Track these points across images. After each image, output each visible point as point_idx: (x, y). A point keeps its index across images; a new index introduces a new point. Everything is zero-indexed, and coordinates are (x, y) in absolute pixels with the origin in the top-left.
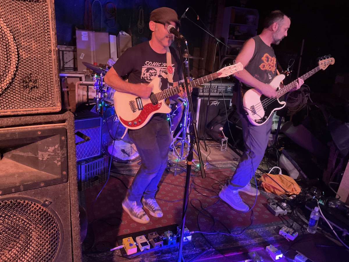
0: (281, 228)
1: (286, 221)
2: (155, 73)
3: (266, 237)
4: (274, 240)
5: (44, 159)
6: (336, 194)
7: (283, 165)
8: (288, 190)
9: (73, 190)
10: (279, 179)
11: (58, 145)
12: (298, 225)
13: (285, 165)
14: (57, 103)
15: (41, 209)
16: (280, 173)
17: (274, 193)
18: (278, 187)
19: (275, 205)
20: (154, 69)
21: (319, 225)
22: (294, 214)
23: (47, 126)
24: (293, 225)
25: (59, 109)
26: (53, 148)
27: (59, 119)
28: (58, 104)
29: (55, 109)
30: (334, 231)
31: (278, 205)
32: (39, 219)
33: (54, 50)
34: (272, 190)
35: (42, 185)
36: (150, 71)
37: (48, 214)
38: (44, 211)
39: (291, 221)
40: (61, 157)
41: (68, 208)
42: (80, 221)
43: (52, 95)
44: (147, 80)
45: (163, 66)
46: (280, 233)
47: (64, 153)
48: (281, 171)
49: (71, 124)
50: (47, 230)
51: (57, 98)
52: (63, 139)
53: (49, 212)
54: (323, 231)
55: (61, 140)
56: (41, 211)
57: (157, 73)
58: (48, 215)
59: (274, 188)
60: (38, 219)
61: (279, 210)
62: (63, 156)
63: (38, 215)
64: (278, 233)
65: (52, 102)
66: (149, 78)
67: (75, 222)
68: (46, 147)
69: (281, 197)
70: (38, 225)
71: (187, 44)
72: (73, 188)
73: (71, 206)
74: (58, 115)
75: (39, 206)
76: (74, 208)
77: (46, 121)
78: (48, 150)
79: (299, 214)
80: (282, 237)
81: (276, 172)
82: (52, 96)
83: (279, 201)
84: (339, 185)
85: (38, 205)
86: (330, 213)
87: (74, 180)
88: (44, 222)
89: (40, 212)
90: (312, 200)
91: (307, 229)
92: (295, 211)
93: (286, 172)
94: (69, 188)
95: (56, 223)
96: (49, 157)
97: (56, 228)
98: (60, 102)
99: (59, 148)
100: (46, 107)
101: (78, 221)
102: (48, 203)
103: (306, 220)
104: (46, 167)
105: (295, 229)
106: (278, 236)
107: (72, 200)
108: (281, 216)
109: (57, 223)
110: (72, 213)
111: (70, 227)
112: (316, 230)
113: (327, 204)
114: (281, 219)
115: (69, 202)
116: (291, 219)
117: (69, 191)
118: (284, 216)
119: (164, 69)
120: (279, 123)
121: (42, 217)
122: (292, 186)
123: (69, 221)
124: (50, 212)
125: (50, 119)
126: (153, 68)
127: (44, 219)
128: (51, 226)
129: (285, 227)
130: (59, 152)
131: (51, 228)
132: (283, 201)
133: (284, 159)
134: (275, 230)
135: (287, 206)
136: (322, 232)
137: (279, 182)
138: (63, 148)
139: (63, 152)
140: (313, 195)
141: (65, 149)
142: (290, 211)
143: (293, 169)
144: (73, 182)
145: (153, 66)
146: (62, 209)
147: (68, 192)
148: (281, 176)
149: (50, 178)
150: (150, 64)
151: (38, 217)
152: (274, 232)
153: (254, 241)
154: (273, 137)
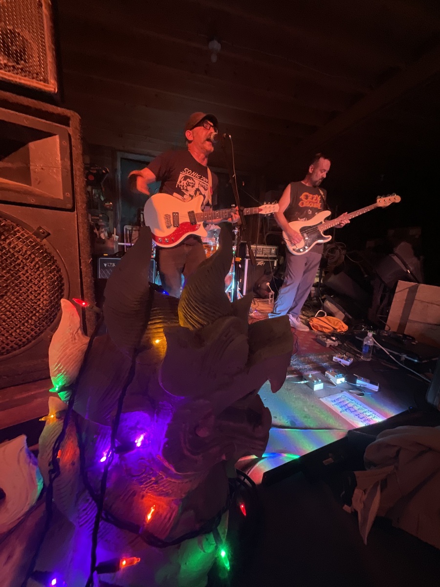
0: (332, 356)
1: (338, 350)
2: (193, 183)
3: (320, 363)
4: (329, 366)
6: (384, 325)
7: (328, 309)
8: (336, 327)
9: (82, 223)
10: (325, 319)
12: (351, 353)
13: (330, 309)
16: (326, 315)
17: (322, 331)
18: (326, 326)
19: (325, 338)
20: (193, 180)
21: (373, 353)
22: (345, 346)
24: (346, 353)
30: (391, 356)
31: (328, 338)
34: (320, 329)
36: (188, 180)
39: (343, 351)
44: (183, 189)
45: (203, 180)
46: (334, 360)
48: (326, 313)
57: (195, 186)
59: (322, 327)
61: (329, 342)
64: (331, 360)
66: (185, 188)
69: (329, 333)
79: (350, 346)
80: (336, 363)
81: (322, 315)
84: (387, 317)
85: (28, 232)
86: (383, 340)
91: (361, 357)
92: (345, 344)
93: (331, 314)
105: (349, 356)
106: (332, 362)
108: (333, 347)
113: (378, 334)
114: (332, 349)
116: (342, 349)
118: (335, 346)
119: (203, 183)
120: (320, 277)
122: (340, 324)
123: (77, 269)
126: (192, 178)
129: (338, 355)
132: (333, 335)
133: (328, 304)
134: (328, 358)
135: (336, 338)
137: (326, 321)
140: (361, 328)
142: (340, 344)
143: (338, 311)
144: (81, 211)
145: (192, 175)
148: (327, 317)
150: (189, 173)
152: (328, 359)
153: (307, 366)
154: (316, 290)
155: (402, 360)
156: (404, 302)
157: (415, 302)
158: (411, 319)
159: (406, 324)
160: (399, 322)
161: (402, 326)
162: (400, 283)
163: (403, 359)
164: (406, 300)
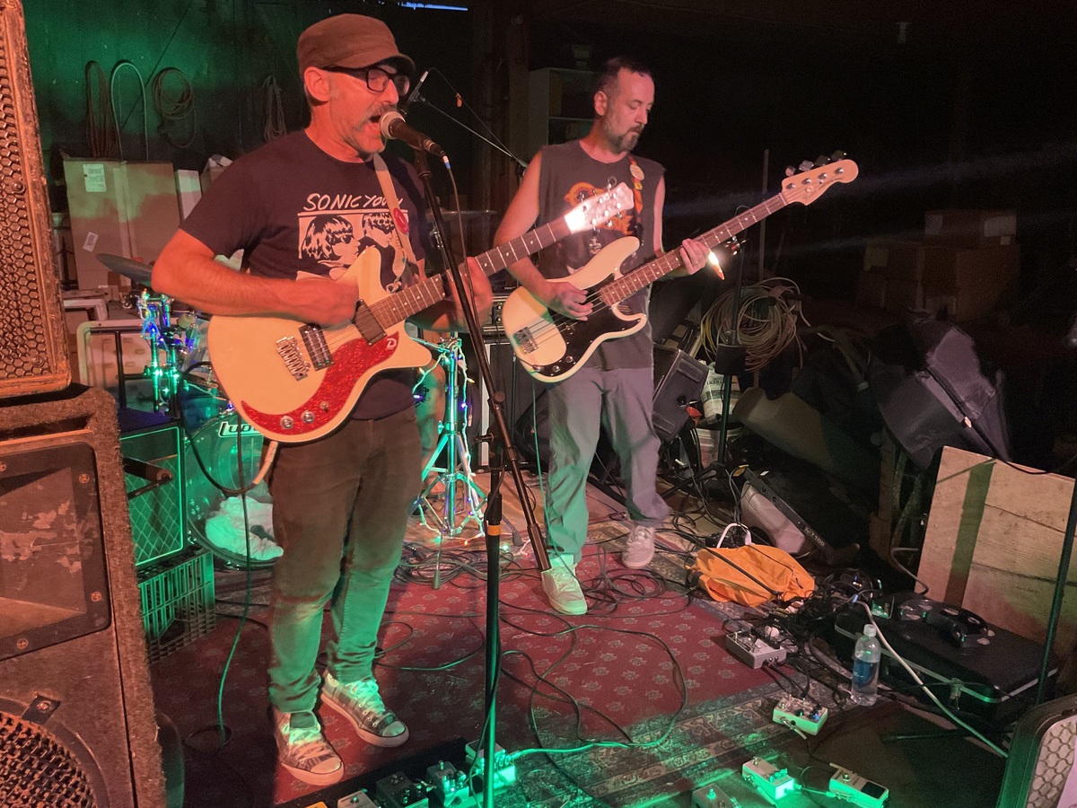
0: (774, 704)
1: (787, 678)
2: (345, 231)
3: (738, 737)
4: (761, 742)
5: (22, 558)
6: (914, 581)
7: (753, 516)
8: (778, 589)
9: (132, 652)
10: (749, 557)
11: (68, 503)
12: (823, 686)
13: (762, 520)
14: (57, 359)
15: (24, 730)
16: (748, 540)
17: (740, 603)
18: (749, 584)
19: (749, 636)
20: (341, 220)
21: (882, 679)
22: (806, 656)
23: (24, 443)
24: (808, 687)
25: (64, 382)
26: (52, 515)
27: (65, 415)
28: (60, 365)
29: (52, 381)
30: (925, 688)
31: (757, 634)
32: (18, 767)
33: (34, 184)
34: (733, 595)
35: (23, 644)
36: (328, 225)
37: (51, 746)
38: (33, 736)
39: (800, 678)
40: (81, 543)
41: (116, 715)
42: (163, 755)
43: (37, 334)
44: (323, 259)
45: (370, 207)
46: (775, 719)
47: (91, 529)
48: (749, 533)
49: (109, 428)
50: (50, 799)
51: (56, 343)
52: (83, 482)
53: (53, 738)
54: (895, 694)
55: (76, 485)
56: (25, 736)
57: (354, 233)
58: (48, 749)
59: (738, 588)
60: (13, 768)
61: (761, 651)
62: (86, 541)
63: (12, 752)
64: (770, 719)
65: (38, 357)
66: (328, 253)
67: (144, 761)
68: (25, 514)
69: (760, 611)
70: (17, 787)
71: (449, 167)
72: (128, 644)
73: (127, 708)
74: (60, 402)
75: (17, 719)
76: (138, 712)
77: (20, 425)
78: (32, 523)
79: (819, 654)
80: (783, 730)
81: (736, 540)
82: (38, 339)
83: (757, 623)
84: (921, 552)
85: (11, 716)
86: (909, 636)
87: (130, 619)
88: (36, 777)
89: (20, 742)
90: (851, 608)
91: (850, 695)
92: (807, 649)
93: (763, 537)
94: (115, 648)
95: (79, 775)
96: (39, 548)
97: (82, 790)
98: (66, 355)
99: (73, 514)
100: (19, 377)
101: (157, 756)
102: (46, 707)
103: (843, 669)
104: (28, 583)
105: (817, 697)
106: (772, 726)
107: (131, 688)
108: (771, 667)
109: (83, 772)
110: (131, 731)
111: (129, 780)
112: (875, 695)
113: (895, 613)
114: (770, 674)
115: (118, 695)
116: (799, 671)
117: (116, 658)
118: (779, 664)
119: (374, 215)
120: (725, 395)
121: (27, 758)
122: (789, 576)
123: (124, 760)
124: (54, 736)
125: (35, 416)
126: (338, 216)
127: (35, 766)
128: (64, 786)
129: (788, 699)
130: (73, 526)
131: (64, 792)
132: (770, 621)
133: (756, 501)
134: (761, 710)
135: (781, 634)
136: (892, 697)
137: (749, 568)
138: (85, 513)
139: (88, 526)
140: (850, 592)
141: (92, 515)
142: (793, 649)
143: (785, 525)
144: (129, 626)
146: (97, 724)
147: (112, 661)
148: (752, 550)
149: (48, 620)
150: (323, 204)
151: (13, 760)
152: (759, 717)
153: (703, 755)
154: (714, 437)
155: (952, 697)
156: (961, 511)
157: (986, 511)
158: (978, 561)
159: (967, 575)
160: (949, 567)
161: (958, 581)
162: (949, 452)
163: (955, 694)
164: (966, 505)
